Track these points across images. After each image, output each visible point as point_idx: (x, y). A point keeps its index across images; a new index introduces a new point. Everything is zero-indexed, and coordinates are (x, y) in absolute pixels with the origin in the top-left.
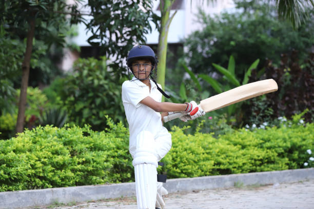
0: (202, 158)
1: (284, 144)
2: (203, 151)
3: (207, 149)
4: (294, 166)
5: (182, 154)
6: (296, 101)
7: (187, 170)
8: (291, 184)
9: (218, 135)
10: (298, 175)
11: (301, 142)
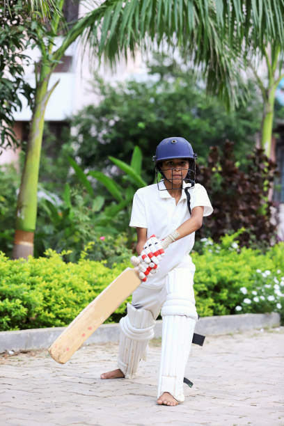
0: (87, 298)
1: (208, 279)
2: (89, 287)
3: (96, 284)
4: (221, 311)
5: (57, 292)
6: (228, 215)
7: (65, 314)
8: (217, 337)
9: (112, 263)
10: (226, 324)
11: (233, 275)
